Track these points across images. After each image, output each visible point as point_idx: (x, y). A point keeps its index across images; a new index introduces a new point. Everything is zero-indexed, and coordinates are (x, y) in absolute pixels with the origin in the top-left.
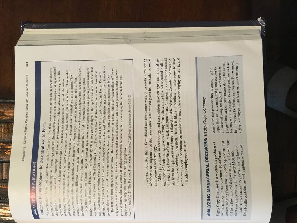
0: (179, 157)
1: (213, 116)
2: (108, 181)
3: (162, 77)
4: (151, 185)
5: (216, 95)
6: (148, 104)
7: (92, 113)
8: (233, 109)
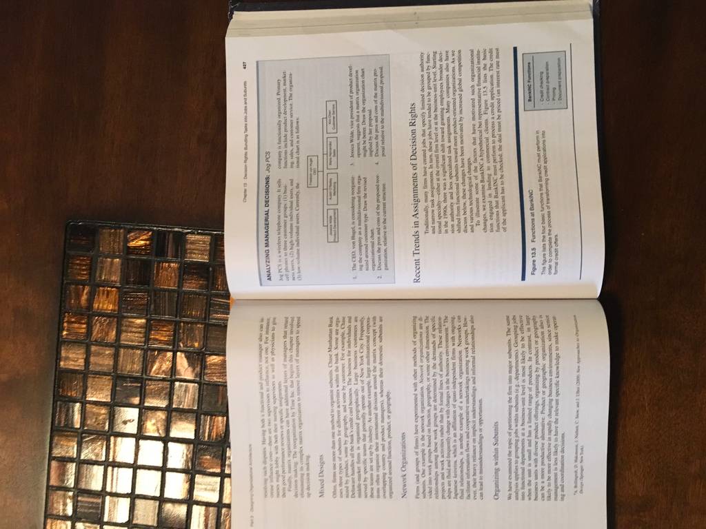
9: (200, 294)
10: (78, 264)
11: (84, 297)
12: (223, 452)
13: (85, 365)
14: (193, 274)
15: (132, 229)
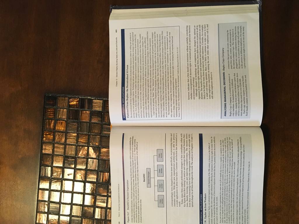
0: (208, 83)
1: (228, 59)
2: (166, 97)
3: (197, 37)
4: (192, 99)
5: (231, 46)
6: (189, 53)
7: (155, 59)
8: (241, 54)
9: (98, 124)
10: (49, 111)
11: (52, 125)
12: (108, 186)
13: (52, 152)
14: (95, 115)
15: (71, 97)
